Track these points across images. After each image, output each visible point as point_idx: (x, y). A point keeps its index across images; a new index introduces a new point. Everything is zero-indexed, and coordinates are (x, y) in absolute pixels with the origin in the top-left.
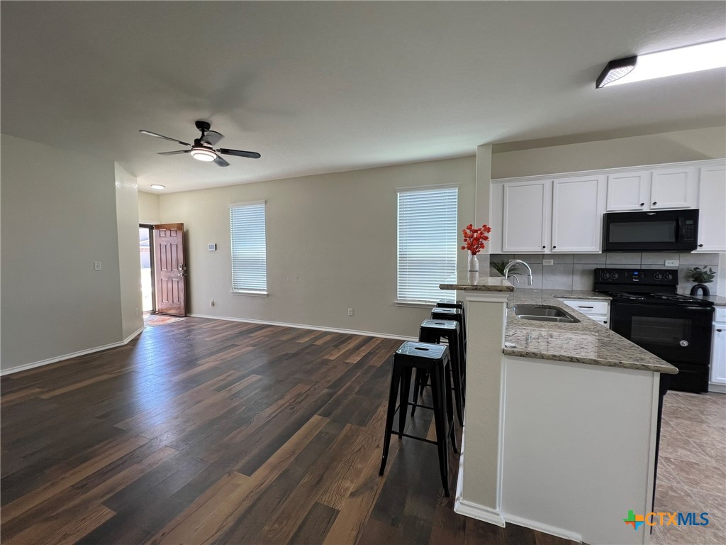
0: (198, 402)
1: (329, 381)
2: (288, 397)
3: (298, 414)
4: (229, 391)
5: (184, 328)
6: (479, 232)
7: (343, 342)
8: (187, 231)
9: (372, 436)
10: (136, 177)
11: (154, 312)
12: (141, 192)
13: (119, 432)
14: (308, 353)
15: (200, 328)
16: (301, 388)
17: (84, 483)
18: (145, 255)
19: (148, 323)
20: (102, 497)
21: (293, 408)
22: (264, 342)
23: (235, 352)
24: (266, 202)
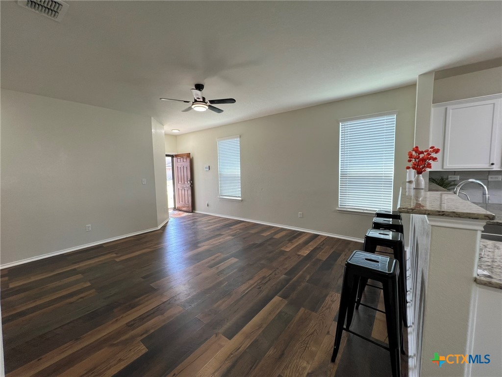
0: (199, 274)
1: (286, 269)
2: (256, 278)
3: (264, 293)
4: (218, 268)
5: (190, 220)
6: (425, 154)
7: (295, 238)
8: (193, 158)
9: (323, 323)
10: (163, 125)
11: (175, 209)
12: (166, 134)
13: (153, 290)
14: (269, 245)
15: (200, 221)
16: (265, 272)
17: (132, 323)
18: (169, 173)
19: (171, 215)
20: (142, 335)
21: (260, 288)
22: (239, 234)
23: (221, 240)
24: (240, 136)
